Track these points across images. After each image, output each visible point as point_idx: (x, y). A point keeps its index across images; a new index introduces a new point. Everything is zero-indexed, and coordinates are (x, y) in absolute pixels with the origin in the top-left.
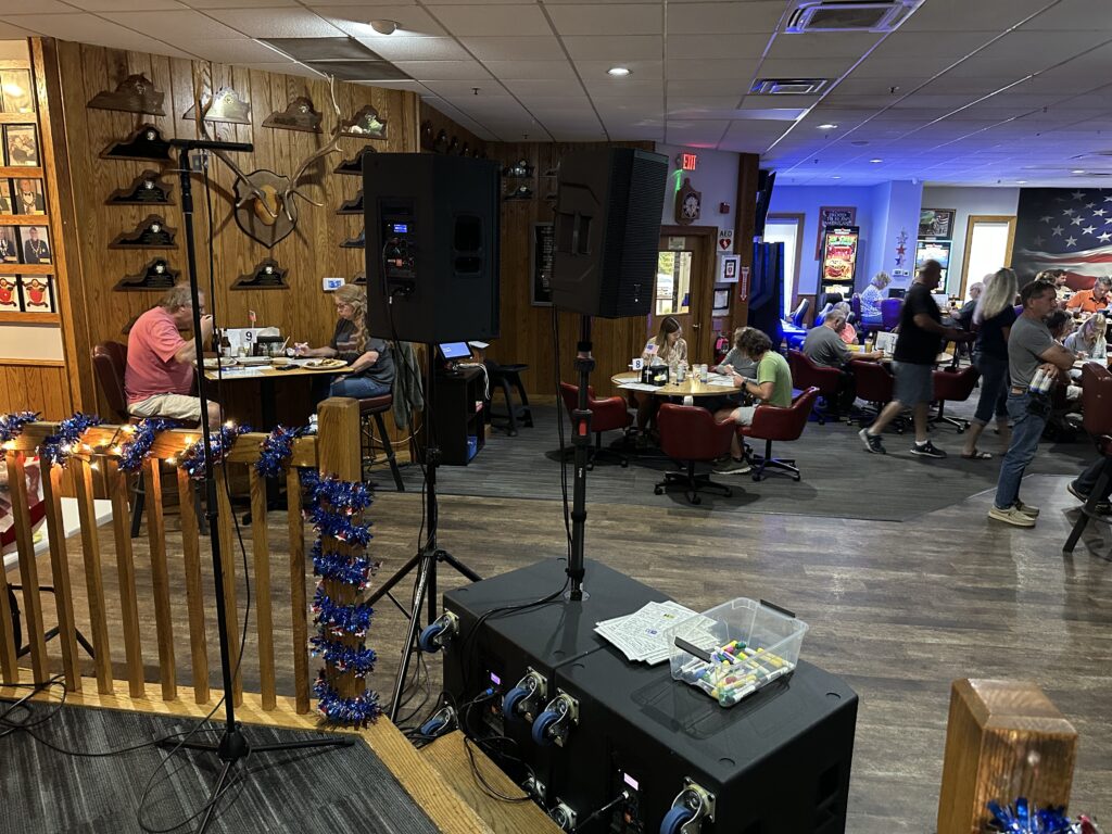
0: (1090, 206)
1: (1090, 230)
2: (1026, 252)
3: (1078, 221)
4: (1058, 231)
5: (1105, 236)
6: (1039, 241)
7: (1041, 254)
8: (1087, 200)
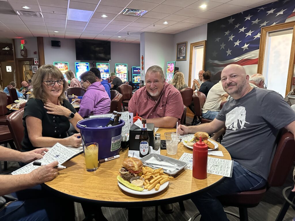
0: (237, 26)
1: (237, 43)
2: (210, 61)
3: (231, 38)
4: (223, 46)
5: (246, 46)
6: (215, 54)
7: (216, 62)
8: (235, 23)
